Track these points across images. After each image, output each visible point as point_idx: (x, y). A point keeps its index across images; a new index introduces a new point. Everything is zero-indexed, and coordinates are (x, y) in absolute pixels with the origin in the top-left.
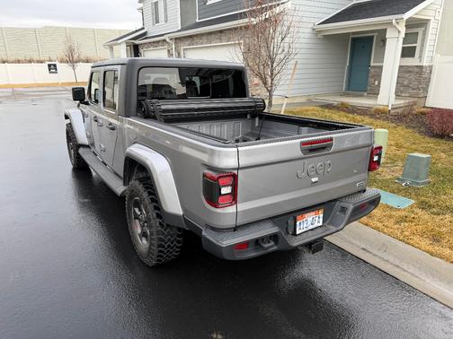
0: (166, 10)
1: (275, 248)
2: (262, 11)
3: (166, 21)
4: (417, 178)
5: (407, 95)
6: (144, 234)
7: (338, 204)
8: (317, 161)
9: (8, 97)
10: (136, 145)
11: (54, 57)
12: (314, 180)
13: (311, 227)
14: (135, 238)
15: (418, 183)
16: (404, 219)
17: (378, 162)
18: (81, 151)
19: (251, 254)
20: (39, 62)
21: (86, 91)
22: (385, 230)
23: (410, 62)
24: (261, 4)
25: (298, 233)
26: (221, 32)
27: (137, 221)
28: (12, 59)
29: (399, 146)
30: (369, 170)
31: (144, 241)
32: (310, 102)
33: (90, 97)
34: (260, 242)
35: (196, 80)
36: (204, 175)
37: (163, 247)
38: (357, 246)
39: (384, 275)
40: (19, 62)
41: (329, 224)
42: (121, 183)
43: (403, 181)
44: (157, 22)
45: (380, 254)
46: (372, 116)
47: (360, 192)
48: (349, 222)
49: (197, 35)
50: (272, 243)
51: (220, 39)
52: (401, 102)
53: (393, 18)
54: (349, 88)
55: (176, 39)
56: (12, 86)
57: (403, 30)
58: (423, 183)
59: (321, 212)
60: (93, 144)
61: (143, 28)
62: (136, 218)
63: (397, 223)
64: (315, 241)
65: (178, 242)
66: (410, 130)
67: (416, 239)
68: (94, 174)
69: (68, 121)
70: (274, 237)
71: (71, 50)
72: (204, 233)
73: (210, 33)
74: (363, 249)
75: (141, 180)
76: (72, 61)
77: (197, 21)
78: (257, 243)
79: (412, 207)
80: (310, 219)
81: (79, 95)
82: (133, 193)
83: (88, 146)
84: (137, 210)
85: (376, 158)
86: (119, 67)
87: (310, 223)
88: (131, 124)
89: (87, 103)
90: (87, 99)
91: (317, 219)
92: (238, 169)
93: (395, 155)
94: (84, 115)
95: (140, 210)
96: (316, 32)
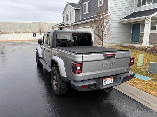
0: (70, 16)
1: (95, 89)
2: (100, 16)
3: (71, 20)
4: (153, 71)
5: (154, 43)
6: (56, 85)
7: (119, 76)
8: (110, 61)
9: (20, 44)
10: (55, 56)
11: (35, 31)
12: (109, 67)
13: (109, 83)
14: (53, 86)
15: (154, 73)
16: (147, 84)
17: (133, 63)
18: (40, 59)
19: (87, 90)
20: (30, 33)
21: (42, 41)
22: (139, 88)
23: (154, 31)
24: (99, 14)
25: (104, 84)
26: (88, 23)
27: (54, 80)
28: (23, 32)
29: (149, 60)
30: (130, 65)
31: (56, 87)
32: (118, 45)
33: (43, 42)
34: (90, 86)
35: (76, 37)
36: (72, 64)
37: (61, 88)
38: (129, 93)
39: (137, 102)
40: (24, 33)
41: (115, 83)
42: (50, 68)
43: (148, 72)
44: (68, 20)
45: (136, 95)
46: (140, 50)
47: (127, 72)
48: (122, 82)
49: (80, 24)
50: (94, 87)
51: (87, 25)
52: (151, 45)
53: (147, 17)
54: (132, 41)
55: (73, 25)
56: (22, 41)
57: (151, 21)
58: (155, 73)
59: (112, 78)
60: (44, 57)
61: (63, 22)
62: (54, 79)
63: (144, 85)
64: (110, 88)
65: (66, 87)
66: (154, 55)
67: (151, 91)
68: (44, 67)
69: (37, 50)
70: (95, 85)
71: (40, 29)
72: (72, 82)
73: (84, 23)
74: (131, 94)
75: (55, 67)
76: (40, 33)
77: (80, 19)
78: (89, 86)
79: (150, 80)
80: (108, 80)
81: (40, 42)
82: (53, 71)
83: (42, 58)
84: (54, 77)
85: (132, 61)
86: (51, 33)
87: (108, 82)
88: (56, 51)
89: (42, 44)
90: (42, 43)
91: (111, 80)
92: (82, 62)
93: (147, 63)
94: (41, 48)
95: (55, 77)
96: (120, 22)
